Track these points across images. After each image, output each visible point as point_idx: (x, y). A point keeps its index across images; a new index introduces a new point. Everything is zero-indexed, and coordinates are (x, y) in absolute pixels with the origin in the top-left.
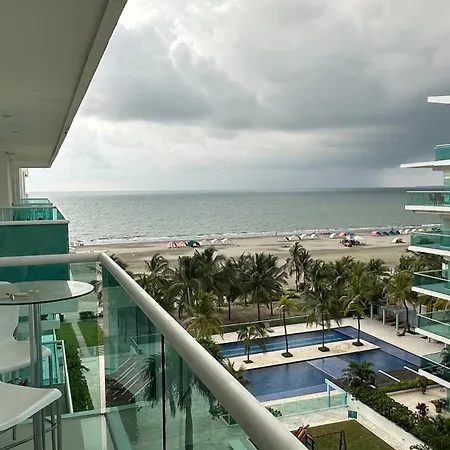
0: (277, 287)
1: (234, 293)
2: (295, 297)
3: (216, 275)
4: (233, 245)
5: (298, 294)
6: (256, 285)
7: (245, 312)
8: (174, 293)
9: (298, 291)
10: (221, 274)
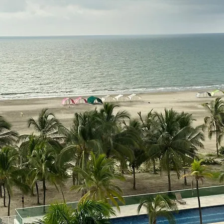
0: (192, 152)
1: (139, 158)
2: (215, 163)
3: (117, 136)
4: (142, 102)
5: (219, 160)
6: (165, 148)
7: (153, 181)
8: (67, 157)
9: (219, 156)
10: (123, 134)
